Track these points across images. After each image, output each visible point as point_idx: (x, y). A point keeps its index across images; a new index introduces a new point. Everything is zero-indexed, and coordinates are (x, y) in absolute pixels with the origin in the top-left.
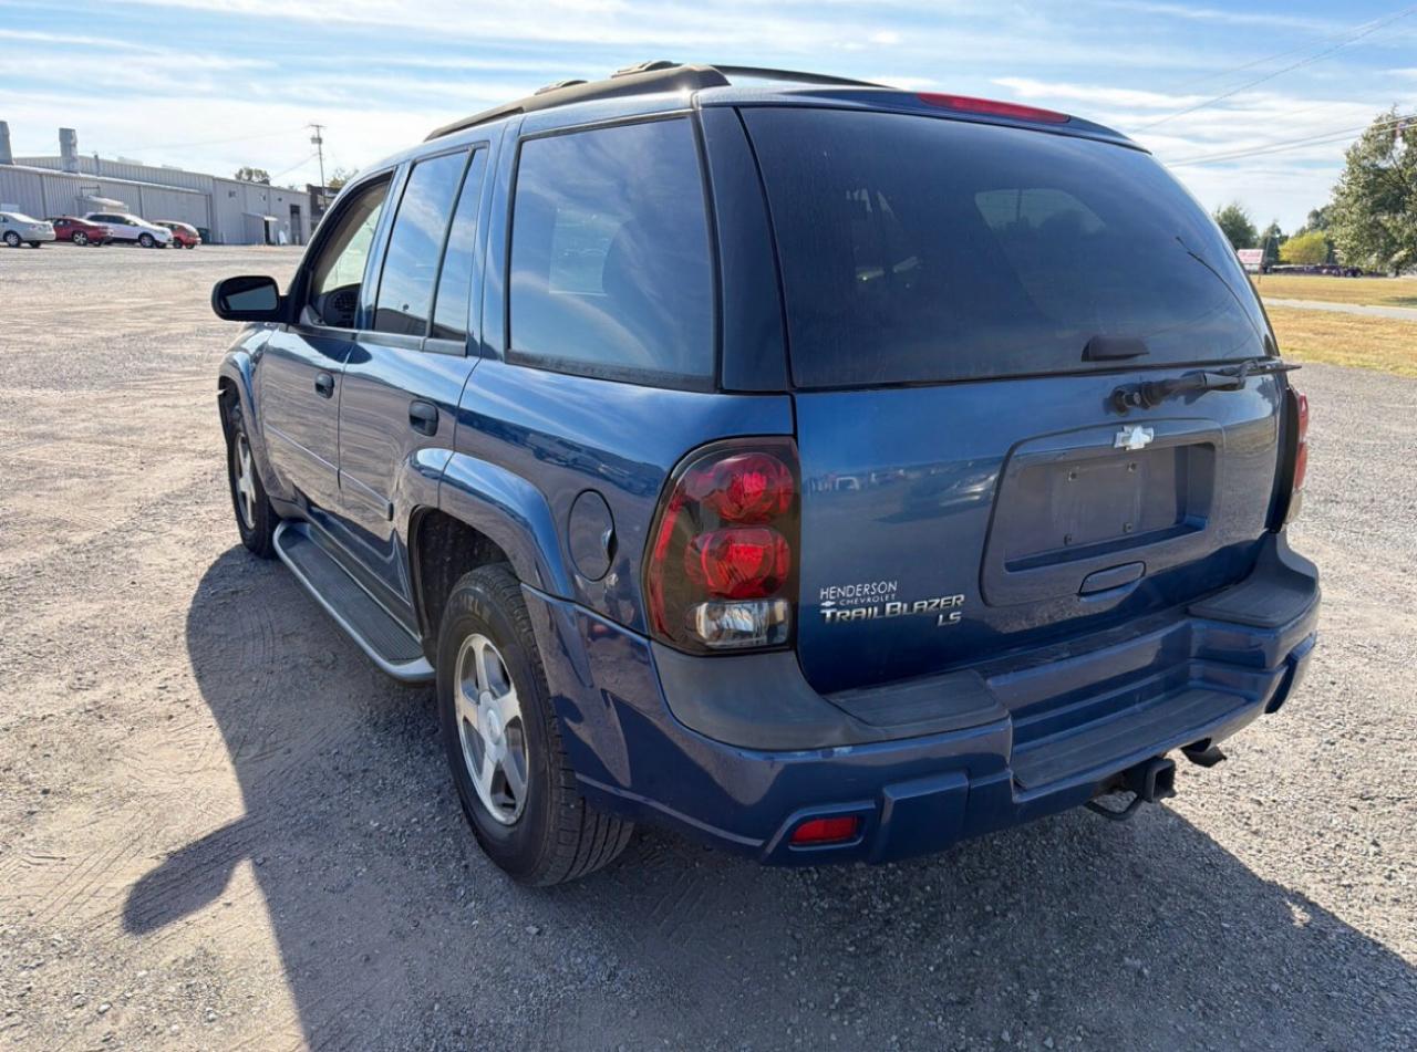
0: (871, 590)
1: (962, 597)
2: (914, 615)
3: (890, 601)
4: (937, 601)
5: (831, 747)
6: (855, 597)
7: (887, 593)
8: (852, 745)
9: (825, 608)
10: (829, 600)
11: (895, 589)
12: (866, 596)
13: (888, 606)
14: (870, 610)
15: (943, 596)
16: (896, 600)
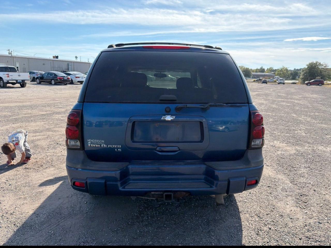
0: (98, 141)
1: (121, 146)
2: (108, 148)
3: (103, 144)
4: (114, 146)
5: (78, 168)
6: (95, 142)
7: (102, 142)
8: (82, 169)
9: (89, 143)
10: (89, 142)
11: (104, 142)
12: (97, 142)
13: (102, 145)
14: (98, 145)
15: (116, 145)
16: (104, 144)
